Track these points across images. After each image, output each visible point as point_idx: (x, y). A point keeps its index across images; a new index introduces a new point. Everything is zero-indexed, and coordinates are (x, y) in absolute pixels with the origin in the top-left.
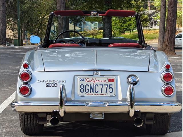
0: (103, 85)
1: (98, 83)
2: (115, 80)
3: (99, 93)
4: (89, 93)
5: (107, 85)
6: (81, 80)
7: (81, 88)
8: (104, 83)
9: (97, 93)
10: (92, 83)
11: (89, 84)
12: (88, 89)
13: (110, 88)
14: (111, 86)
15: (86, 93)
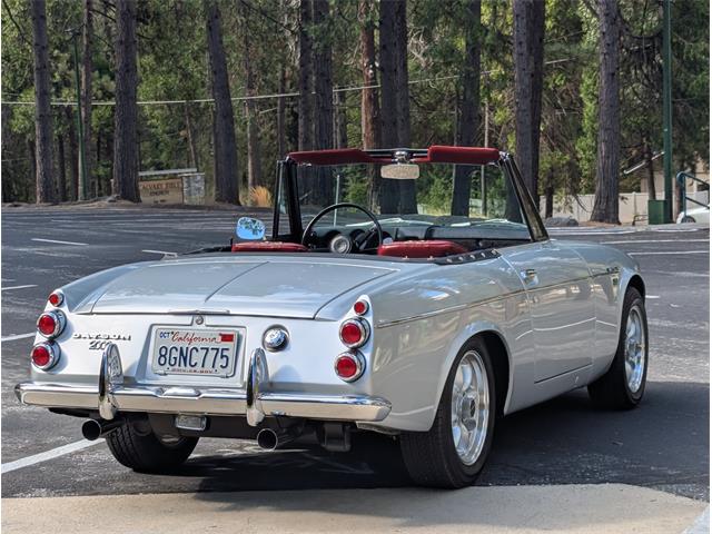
0: (207, 349)
1: (199, 345)
2: (235, 339)
3: (199, 367)
4: (177, 367)
5: (218, 349)
6: (162, 335)
7: (161, 356)
8: (211, 345)
9: (193, 369)
10: (185, 345)
11: (179, 345)
12: (175, 358)
13: (222, 357)
14: (225, 353)
15: (171, 368)
